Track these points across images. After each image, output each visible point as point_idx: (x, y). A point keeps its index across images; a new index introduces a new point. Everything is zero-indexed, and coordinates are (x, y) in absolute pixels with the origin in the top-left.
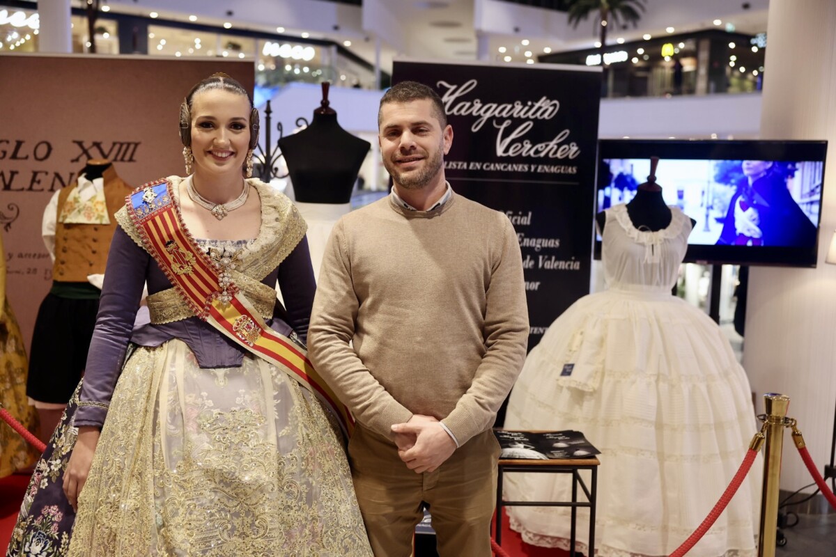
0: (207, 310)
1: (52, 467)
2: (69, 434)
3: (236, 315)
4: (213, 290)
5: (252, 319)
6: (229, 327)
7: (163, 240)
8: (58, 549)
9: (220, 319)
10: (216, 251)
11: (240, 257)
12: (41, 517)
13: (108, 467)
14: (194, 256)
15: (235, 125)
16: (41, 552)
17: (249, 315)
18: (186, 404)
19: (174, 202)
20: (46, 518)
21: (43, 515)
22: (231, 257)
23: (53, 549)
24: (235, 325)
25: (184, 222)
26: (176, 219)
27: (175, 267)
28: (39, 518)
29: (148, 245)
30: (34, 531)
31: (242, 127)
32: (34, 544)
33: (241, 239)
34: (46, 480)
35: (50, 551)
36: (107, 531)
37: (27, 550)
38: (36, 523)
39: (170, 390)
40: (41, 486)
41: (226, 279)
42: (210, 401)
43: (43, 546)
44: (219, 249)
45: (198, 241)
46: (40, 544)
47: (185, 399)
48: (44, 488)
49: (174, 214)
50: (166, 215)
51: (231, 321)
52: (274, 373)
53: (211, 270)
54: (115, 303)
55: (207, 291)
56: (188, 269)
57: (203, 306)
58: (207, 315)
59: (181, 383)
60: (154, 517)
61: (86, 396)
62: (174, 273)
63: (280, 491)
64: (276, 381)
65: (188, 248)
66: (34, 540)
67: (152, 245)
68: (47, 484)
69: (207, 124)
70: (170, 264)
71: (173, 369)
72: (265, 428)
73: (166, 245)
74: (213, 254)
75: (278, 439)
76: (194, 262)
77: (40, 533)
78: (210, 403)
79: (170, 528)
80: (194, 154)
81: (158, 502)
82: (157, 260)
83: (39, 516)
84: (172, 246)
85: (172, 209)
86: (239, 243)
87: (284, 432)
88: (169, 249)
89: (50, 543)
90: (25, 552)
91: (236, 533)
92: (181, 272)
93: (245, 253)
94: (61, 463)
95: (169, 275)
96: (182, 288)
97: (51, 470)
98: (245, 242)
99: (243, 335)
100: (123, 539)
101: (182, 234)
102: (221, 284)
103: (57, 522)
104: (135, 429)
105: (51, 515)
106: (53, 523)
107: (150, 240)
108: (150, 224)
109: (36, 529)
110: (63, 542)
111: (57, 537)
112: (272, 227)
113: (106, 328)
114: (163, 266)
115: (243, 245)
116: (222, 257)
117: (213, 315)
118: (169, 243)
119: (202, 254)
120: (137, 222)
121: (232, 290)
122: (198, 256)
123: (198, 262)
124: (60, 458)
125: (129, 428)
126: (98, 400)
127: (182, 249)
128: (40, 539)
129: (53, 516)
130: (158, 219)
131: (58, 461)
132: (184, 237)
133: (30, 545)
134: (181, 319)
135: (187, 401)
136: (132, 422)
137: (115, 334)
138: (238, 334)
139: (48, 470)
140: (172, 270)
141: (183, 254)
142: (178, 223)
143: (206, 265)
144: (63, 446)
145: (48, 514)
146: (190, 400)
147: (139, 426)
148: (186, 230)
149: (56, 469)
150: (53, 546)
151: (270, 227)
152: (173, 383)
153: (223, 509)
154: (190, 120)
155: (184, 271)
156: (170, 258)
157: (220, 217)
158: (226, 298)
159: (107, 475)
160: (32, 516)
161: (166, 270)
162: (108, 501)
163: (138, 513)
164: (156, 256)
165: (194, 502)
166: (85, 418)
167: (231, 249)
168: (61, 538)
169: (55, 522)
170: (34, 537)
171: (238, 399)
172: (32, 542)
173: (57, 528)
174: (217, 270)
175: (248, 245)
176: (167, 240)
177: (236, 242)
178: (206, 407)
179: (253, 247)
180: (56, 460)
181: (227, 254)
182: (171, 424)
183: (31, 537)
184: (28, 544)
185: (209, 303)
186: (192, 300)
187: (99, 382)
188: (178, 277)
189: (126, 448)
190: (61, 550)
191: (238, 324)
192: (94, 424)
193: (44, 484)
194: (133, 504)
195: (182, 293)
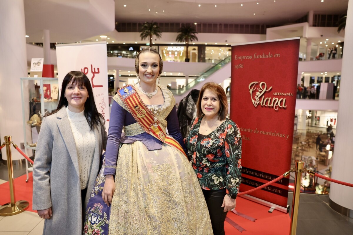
0: (150, 130)
1: (95, 189)
2: (101, 177)
3: (158, 131)
4: (152, 123)
5: (163, 132)
6: (157, 136)
7: (134, 106)
8: (103, 219)
9: (154, 133)
10: (152, 109)
11: (160, 111)
12: (94, 207)
13: (122, 188)
14: (146, 111)
15: (154, 65)
16: (96, 220)
17: (162, 131)
18: (147, 163)
19: (136, 92)
20: (96, 208)
21: (95, 207)
22: (157, 111)
23: (101, 219)
24: (159, 135)
25: (141, 99)
26: (138, 98)
27: (138, 115)
28: (93, 208)
29: (128, 108)
30: (92, 213)
31: (157, 66)
32: (93, 218)
33: (160, 105)
34: (93, 194)
35: (100, 220)
36: (124, 211)
37: (90, 220)
38: (92, 210)
39: (140, 158)
40: (92, 197)
41: (156, 119)
42: (155, 161)
43: (97, 218)
44: (153, 108)
45: (147, 105)
46: (95, 218)
47: (146, 161)
48: (93, 197)
49: (137, 96)
50: (134, 97)
51: (157, 133)
52: (173, 150)
53: (151, 115)
54: (116, 130)
55: (150, 123)
56: (143, 116)
57: (148, 129)
58: (150, 132)
59: (143, 156)
60: (143, 205)
61: (108, 164)
62: (138, 117)
63: (183, 191)
64: (175, 153)
65: (143, 108)
66: (92, 216)
67: (129, 108)
68: (94, 196)
69: (144, 65)
70: (136, 114)
71: (139, 151)
72: (175, 169)
73: (135, 108)
74: (151, 110)
75: (180, 173)
76: (145, 113)
77: (94, 214)
78: (155, 162)
79: (149, 208)
80: (140, 76)
81: (143, 199)
82: (131, 113)
83: (93, 207)
84: (137, 108)
85: (136, 95)
86: (159, 106)
87: (181, 170)
88: (136, 109)
89: (99, 217)
90: (89, 221)
91: (170, 208)
92: (140, 117)
93: (162, 109)
94: (99, 187)
95: (136, 118)
96: (141, 123)
97: (95, 190)
98: (161, 105)
99: (161, 138)
100: (131, 213)
101: (141, 103)
102: (155, 121)
103: (101, 209)
104: (130, 173)
105: (98, 206)
106: (99, 209)
107: (128, 106)
108: (128, 100)
109: (93, 212)
110: (104, 216)
111: (102, 215)
112: (168, 100)
113: (113, 138)
114: (134, 115)
115: (160, 106)
116: (154, 111)
117: (152, 132)
118: (136, 107)
119: (148, 110)
120: (123, 100)
121: (158, 122)
122: (147, 111)
123: (147, 113)
124: (98, 186)
125: (127, 173)
126: (112, 165)
127: (141, 109)
128: (95, 216)
129: (99, 207)
130: (131, 98)
131: (97, 187)
132: (142, 104)
133: (91, 218)
134: (139, 134)
135: (147, 162)
136: (128, 171)
137: (116, 141)
138: (160, 138)
139: (94, 190)
140: (137, 116)
141: (141, 110)
142: (139, 99)
143: (150, 114)
144: (98, 181)
145: (97, 206)
146: (148, 161)
147: (131, 171)
148: (142, 102)
149: (97, 190)
150: (101, 218)
151: (167, 100)
152: (141, 156)
153: (165, 200)
154: (138, 63)
155: (142, 116)
156: (136, 112)
157: (150, 98)
158: (156, 125)
159: (122, 191)
160: (90, 208)
161: (135, 117)
162: (123, 200)
163: (136, 204)
164: (131, 112)
165: (156, 198)
166: (108, 172)
167: (157, 108)
168: (103, 215)
169: (100, 209)
170: (92, 215)
171: (164, 160)
172: (92, 217)
173: (101, 211)
174: (153, 115)
175: (162, 106)
176: (135, 106)
177: (158, 105)
178: (154, 163)
179: (164, 107)
180: (96, 186)
181: (156, 110)
182: (143, 170)
183: (91, 215)
184: (90, 218)
185: (150, 128)
186: (144, 127)
187: (112, 158)
188: (139, 119)
189: (127, 181)
190: (104, 219)
191: (159, 134)
192: (112, 174)
193: (93, 196)
194: (133, 201)
195: (141, 125)
